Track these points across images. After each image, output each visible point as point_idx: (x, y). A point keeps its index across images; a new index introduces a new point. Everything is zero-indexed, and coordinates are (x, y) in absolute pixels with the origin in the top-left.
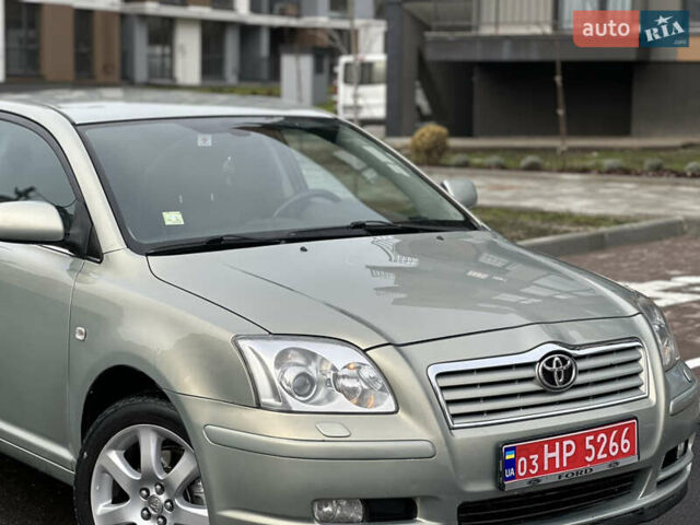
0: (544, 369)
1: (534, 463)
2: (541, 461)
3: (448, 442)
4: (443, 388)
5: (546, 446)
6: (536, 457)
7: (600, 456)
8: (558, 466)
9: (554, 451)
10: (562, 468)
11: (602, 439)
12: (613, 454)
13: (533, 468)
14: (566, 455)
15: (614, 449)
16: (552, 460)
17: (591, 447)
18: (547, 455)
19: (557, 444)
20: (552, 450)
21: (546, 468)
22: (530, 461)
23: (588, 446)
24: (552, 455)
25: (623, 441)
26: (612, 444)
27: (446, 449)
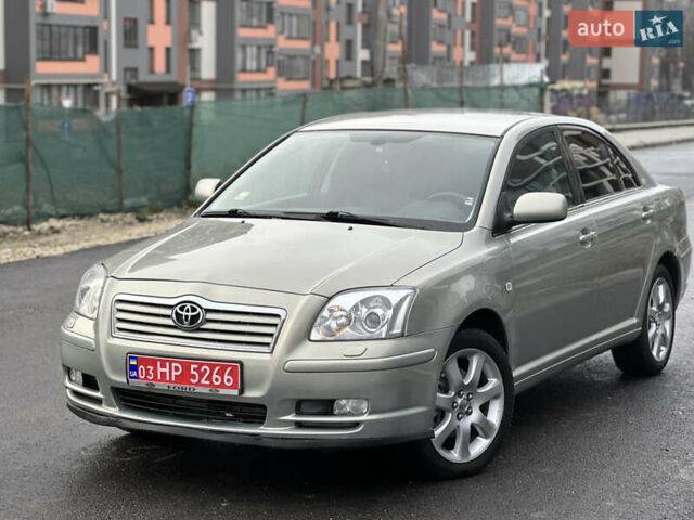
0: (177, 313)
1: (150, 372)
2: (155, 371)
4: (118, 310)
5: (159, 363)
7: (203, 382)
8: (168, 379)
10: (170, 381)
11: (205, 370)
12: (216, 383)
13: (150, 375)
14: (174, 373)
15: (217, 380)
16: (163, 374)
17: (195, 373)
18: (160, 370)
19: (168, 364)
20: (163, 366)
21: (159, 378)
22: (147, 370)
23: (193, 372)
24: (163, 370)
25: (226, 377)
26: (214, 376)
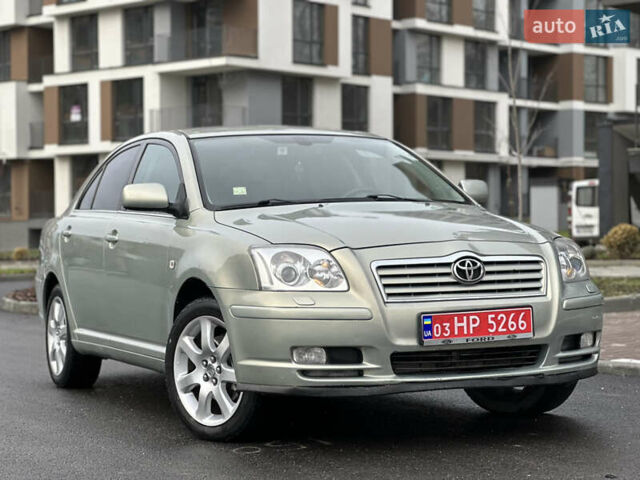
0: (458, 268)
1: (447, 329)
2: (452, 328)
3: (382, 312)
4: (381, 277)
5: (456, 318)
6: (448, 325)
7: (500, 330)
8: (465, 332)
9: (463, 322)
10: (469, 334)
11: (502, 318)
12: (512, 329)
13: (446, 332)
14: (472, 326)
15: (512, 326)
16: (461, 329)
17: (493, 322)
18: (457, 325)
19: (465, 318)
20: (461, 321)
21: (456, 333)
22: (443, 328)
23: (490, 322)
24: (461, 325)
25: (520, 322)
26: (510, 323)
27: (380, 316)
